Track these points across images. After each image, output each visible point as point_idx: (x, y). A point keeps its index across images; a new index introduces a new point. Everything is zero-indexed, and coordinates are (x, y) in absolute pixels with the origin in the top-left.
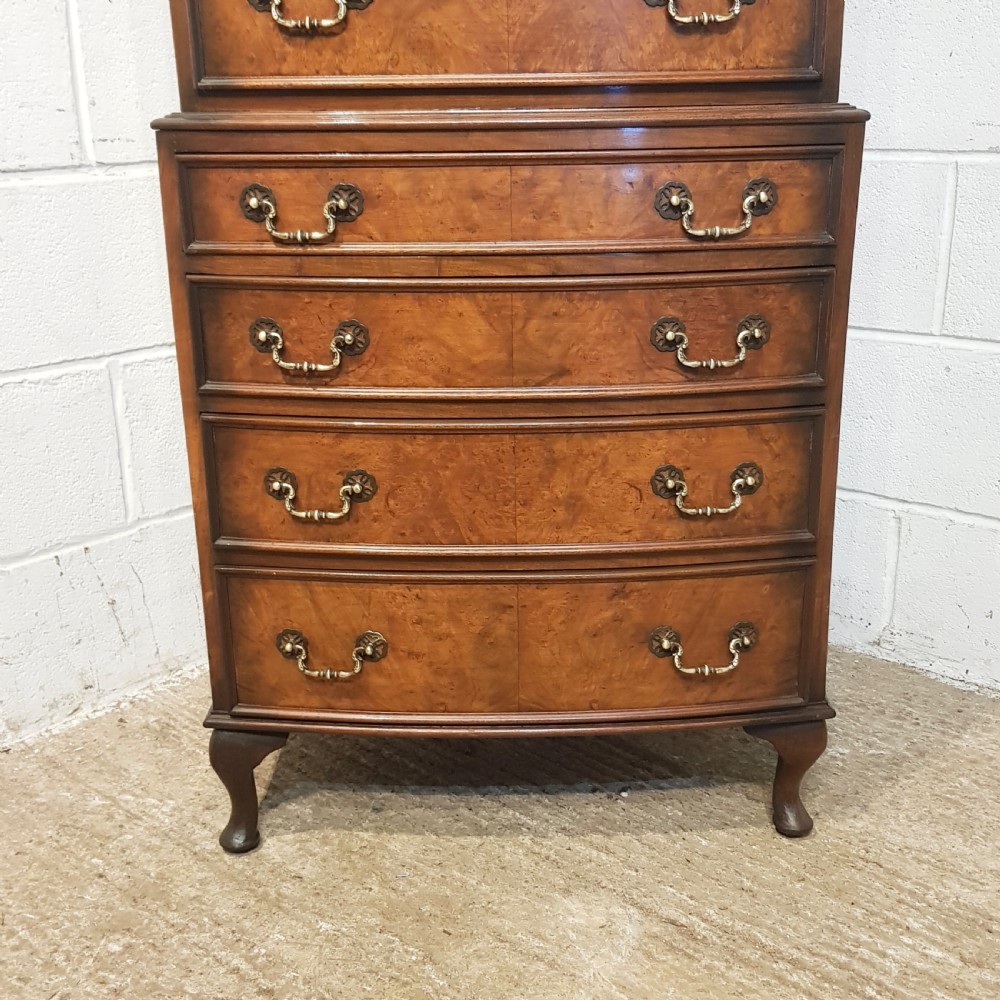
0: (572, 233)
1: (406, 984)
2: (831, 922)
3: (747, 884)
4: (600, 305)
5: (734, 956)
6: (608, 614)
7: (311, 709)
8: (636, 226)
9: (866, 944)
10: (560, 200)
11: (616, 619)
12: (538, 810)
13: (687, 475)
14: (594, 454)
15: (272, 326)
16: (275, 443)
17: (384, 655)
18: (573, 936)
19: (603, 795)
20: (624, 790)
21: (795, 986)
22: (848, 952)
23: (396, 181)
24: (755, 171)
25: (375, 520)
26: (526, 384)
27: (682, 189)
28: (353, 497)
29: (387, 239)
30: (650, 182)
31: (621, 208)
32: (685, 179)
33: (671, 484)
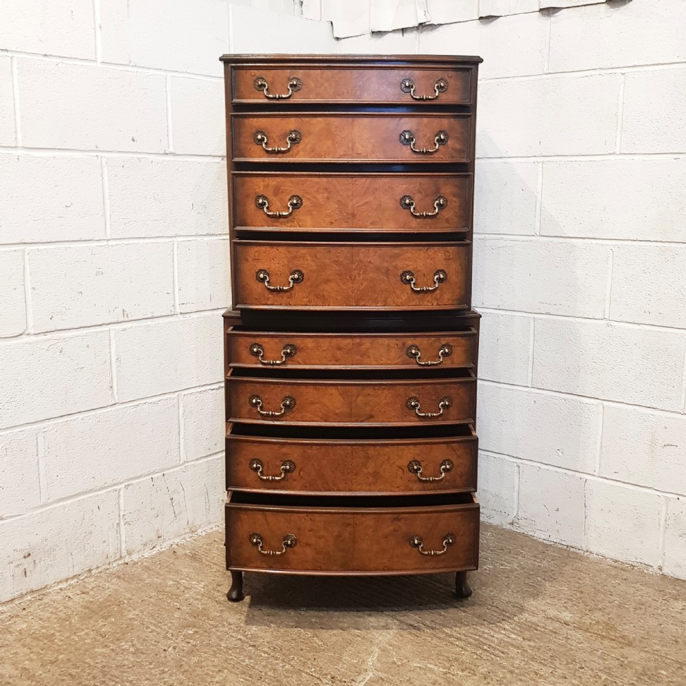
0: (375, 363)
4: (386, 391)
6: (391, 528)
7: (262, 568)
8: (401, 360)
9: (486, 633)
10: (370, 351)
11: (395, 530)
13: (422, 464)
14: (384, 455)
15: (258, 397)
16: (255, 449)
17: (296, 545)
18: (371, 629)
22: (480, 636)
24: (443, 341)
25: (294, 480)
26: (357, 421)
27: (417, 348)
28: (286, 471)
29: (305, 364)
30: (404, 344)
31: (393, 353)
32: (417, 344)
33: (415, 467)
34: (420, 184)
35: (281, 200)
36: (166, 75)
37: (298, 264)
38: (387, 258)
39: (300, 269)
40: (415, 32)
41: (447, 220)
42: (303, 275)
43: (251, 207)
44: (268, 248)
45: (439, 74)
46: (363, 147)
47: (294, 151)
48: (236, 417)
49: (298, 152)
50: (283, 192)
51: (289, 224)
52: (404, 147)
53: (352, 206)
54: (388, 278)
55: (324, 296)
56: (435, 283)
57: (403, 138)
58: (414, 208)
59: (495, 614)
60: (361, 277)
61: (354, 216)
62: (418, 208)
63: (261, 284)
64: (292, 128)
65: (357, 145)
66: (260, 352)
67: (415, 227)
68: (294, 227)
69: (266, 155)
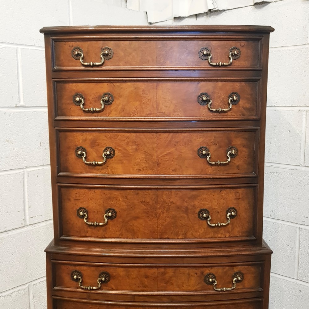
0: (177, 289)
8: (198, 287)
10: (173, 279)
24: (236, 270)
27: (214, 277)
29: (117, 290)
30: (202, 273)
31: (193, 281)
32: (214, 273)
35: (97, 151)
36: (17, 48)
37: (112, 204)
38: (187, 199)
39: (114, 208)
40: (205, 17)
41: (238, 167)
42: (116, 213)
43: (72, 157)
44: (86, 190)
45: (233, 44)
46: (166, 107)
47: (107, 110)
49: (111, 111)
50: (98, 145)
51: (104, 171)
52: (202, 107)
53: (157, 157)
54: (188, 215)
55: (133, 230)
56: (228, 219)
57: (201, 98)
58: (210, 158)
60: (165, 215)
61: (158, 164)
62: (213, 157)
63: (81, 220)
64: (106, 91)
65: (161, 105)
66: (80, 279)
67: (210, 172)
68: (108, 173)
69: (83, 114)
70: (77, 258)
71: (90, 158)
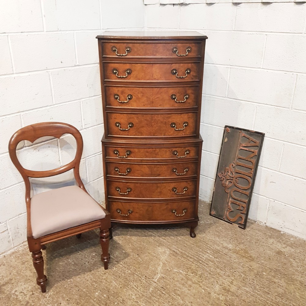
0: (161, 157)
1: (136, 260)
2: (197, 251)
3: (185, 245)
4: (165, 166)
5: (182, 256)
6: (165, 207)
8: (170, 156)
9: (201, 255)
10: (159, 153)
11: (167, 208)
12: (154, 232)
13: (177, 189)
14: (164, 186)
15: (117, 168)
16: (117, 183)
17: (132, 213)
18: (160, 253)
19: (165, 230)
20: (168, 229)
21: (190, 261)
22: (199, 256)
23: (136, 150)
24: (187, 149)
25: (132, 194)
26: (154, 177)
28: (128, 191)
29: (134, 157)
30: (172, 150)
31: (168, 154)
32: (177, 150)
33: (175, 190)
34: (179, 90)
35: (124, 96)
37: (131, 120)
38: (165, 118)
39: (132, 122)
41: (189, 103)
42: (133, 125)
44: (120, 114)
45: (188, 45)
46: (156, 76)
47: (129, 77)
48: (109, 174)
49: (131, 78)
50: (125, 93)
51: (128, 105)
52: (173, 76)
53: (152, 99)
54: (166, 125)
55: (141, 132)
56: (184, 127)
57: (173, 72)
58: (176, 100)
59: (204, 245)
60: (156, 125)
61: (153, 102)
62: (178, 99)
63: (117, 128)
64: (128, 68)
65: (154, 75)
66: (118, 153)
67: (177, 106)
68: (130, 106)
69: (117, 78)
70: (116, 144)
71: (121, 99)
